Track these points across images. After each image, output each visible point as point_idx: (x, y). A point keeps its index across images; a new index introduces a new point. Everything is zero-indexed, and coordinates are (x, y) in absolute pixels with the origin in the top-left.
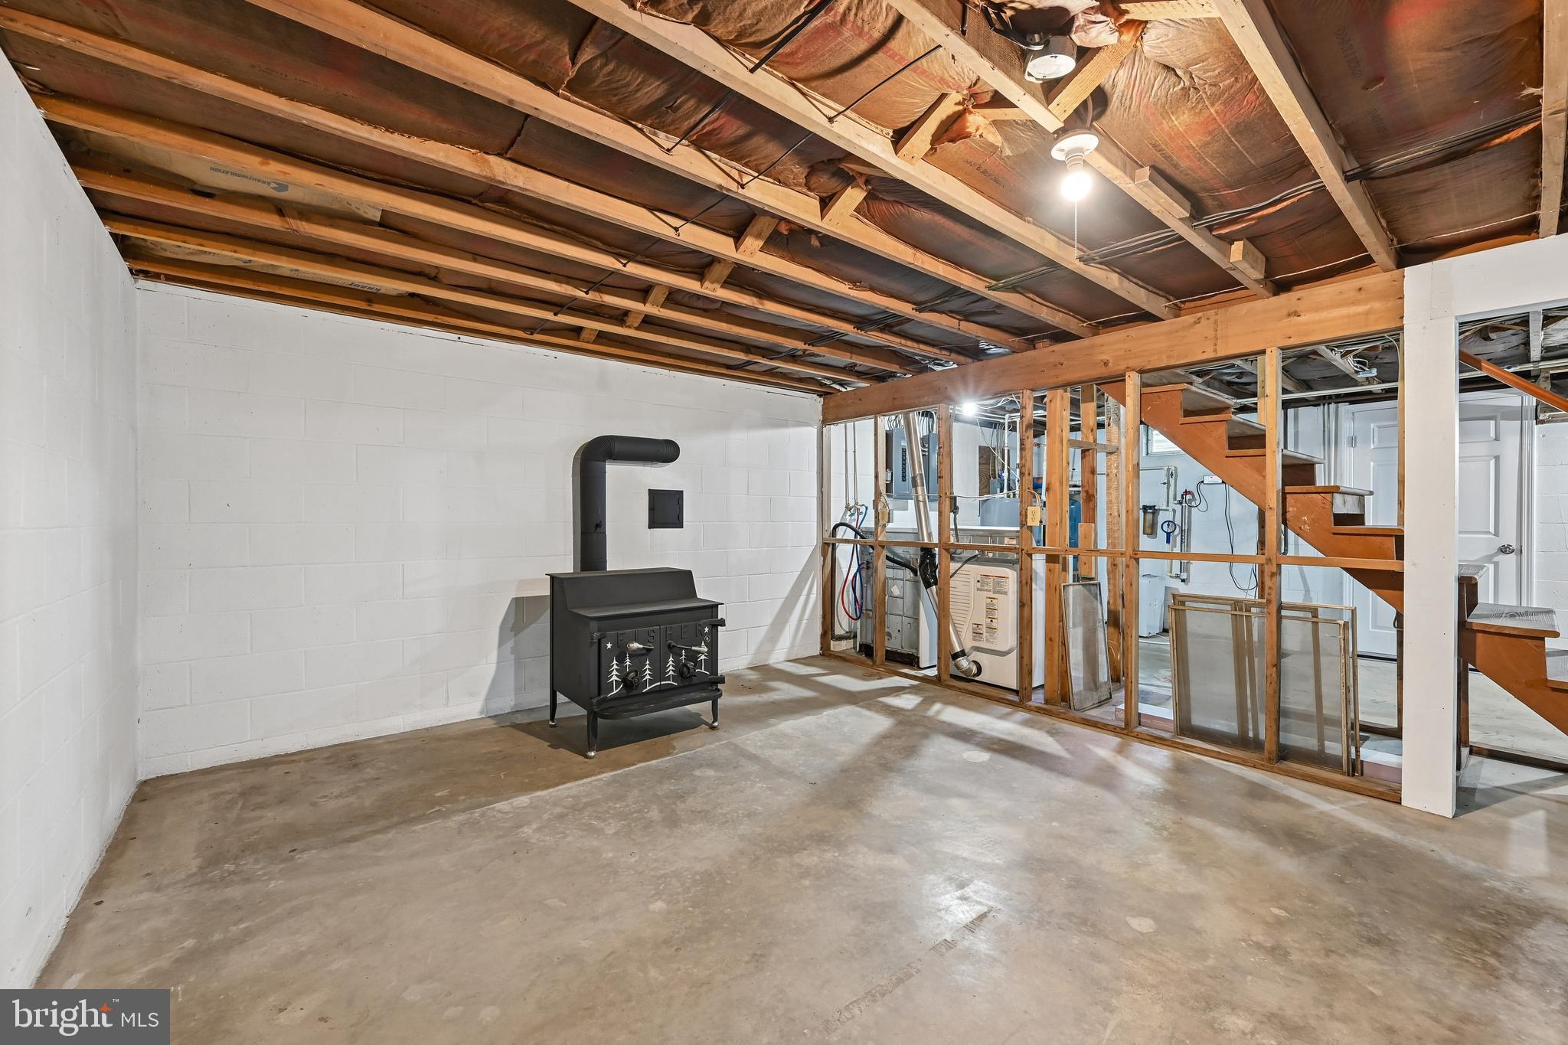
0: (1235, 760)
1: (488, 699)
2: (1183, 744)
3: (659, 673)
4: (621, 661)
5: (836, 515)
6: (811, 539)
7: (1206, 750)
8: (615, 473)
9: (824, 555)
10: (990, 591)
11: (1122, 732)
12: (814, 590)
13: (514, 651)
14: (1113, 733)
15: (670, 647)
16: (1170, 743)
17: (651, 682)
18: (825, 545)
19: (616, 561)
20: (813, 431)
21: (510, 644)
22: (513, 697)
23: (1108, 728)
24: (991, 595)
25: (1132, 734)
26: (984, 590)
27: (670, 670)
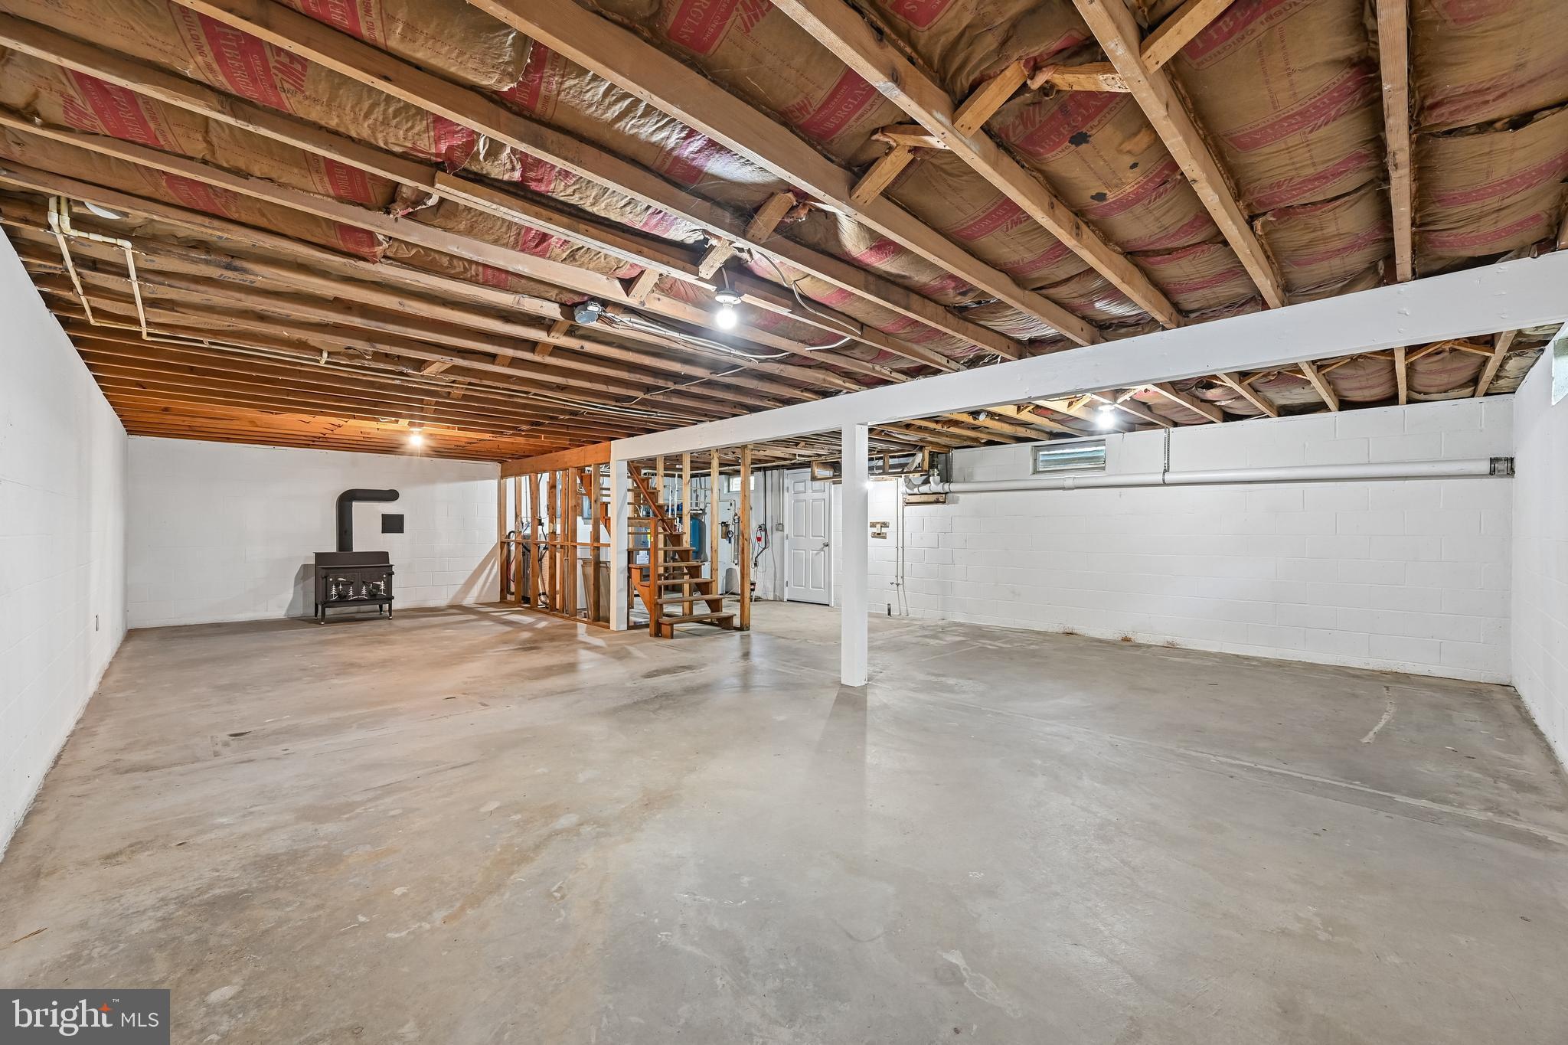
1: (288, 610)
3: (358, 592)
4: (337, 586)
5: (510, 526)
6: (493, 539)
8: (356, 506)
9: (502, 548)
12: (496, 567)
13: (303, 588)
15: (364, 582)
17: (353, 596)
18: (502, 543)
19: (358, 547)
20: (495, 482)
21: (301, 585)
22: (302, 610)
27: (364, 591)
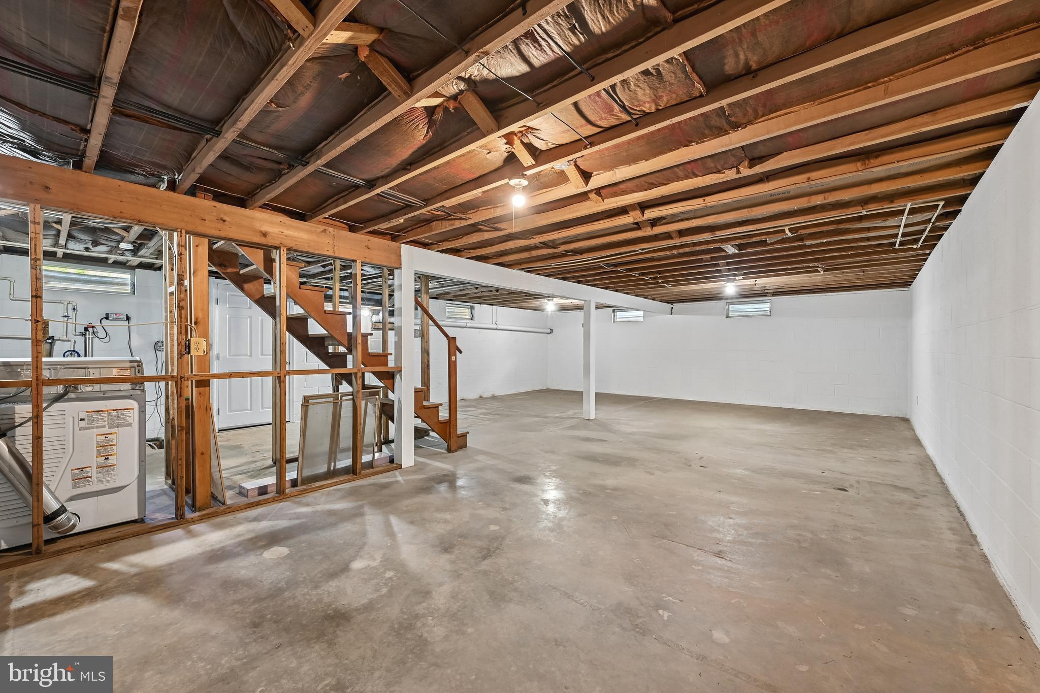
0: (344, 482)
2: (318, 487)
7: (331, 484)
10: (104, 427)
11: (279, 499)
14: (274, 503)
16: (311, 490)
23: (269, 501)
24: (106, 430)
25: (287, 496)
26: (93, 428)
